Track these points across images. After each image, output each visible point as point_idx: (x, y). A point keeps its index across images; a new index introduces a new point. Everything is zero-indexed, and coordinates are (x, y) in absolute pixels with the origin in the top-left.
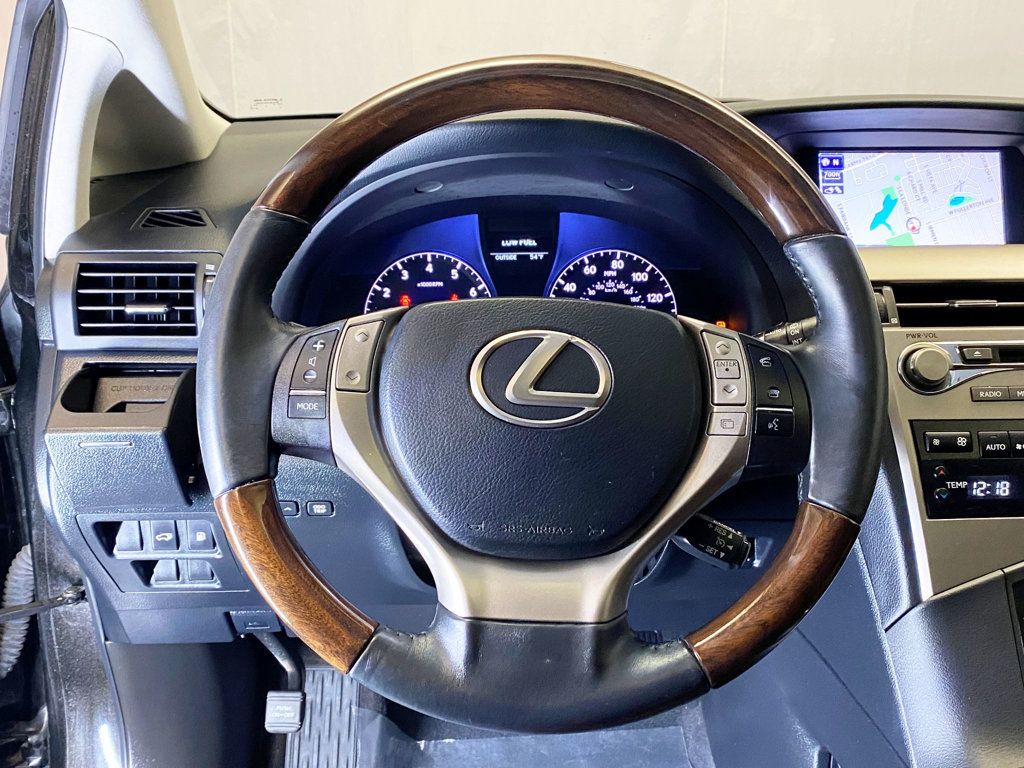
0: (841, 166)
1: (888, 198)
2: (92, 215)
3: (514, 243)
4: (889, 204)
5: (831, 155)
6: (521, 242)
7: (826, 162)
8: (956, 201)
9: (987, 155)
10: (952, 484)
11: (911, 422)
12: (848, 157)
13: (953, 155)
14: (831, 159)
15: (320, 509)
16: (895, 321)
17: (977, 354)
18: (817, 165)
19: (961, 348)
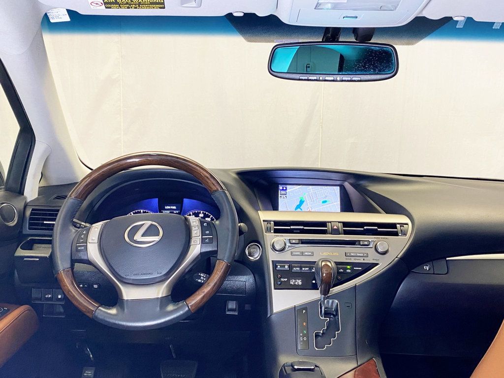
0: (286, 189)
1: (301, 201)
2: (38, 195)
3: (169, 207)
4: (302, 202)
5: (283, 186)
6: (171, 207)
7: (281, 188)
8: (325, 202)
9: (335, 187)
10: (282, 280)
11: (273, 261)
12: (288, 187)
13: (323, 187)
14: (283, 187)
15: (96, 286)
16: (272, 231)
17: (294, 241)
18: (278, 189)
19: (290, 239)
